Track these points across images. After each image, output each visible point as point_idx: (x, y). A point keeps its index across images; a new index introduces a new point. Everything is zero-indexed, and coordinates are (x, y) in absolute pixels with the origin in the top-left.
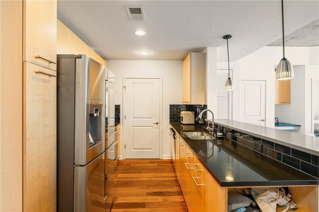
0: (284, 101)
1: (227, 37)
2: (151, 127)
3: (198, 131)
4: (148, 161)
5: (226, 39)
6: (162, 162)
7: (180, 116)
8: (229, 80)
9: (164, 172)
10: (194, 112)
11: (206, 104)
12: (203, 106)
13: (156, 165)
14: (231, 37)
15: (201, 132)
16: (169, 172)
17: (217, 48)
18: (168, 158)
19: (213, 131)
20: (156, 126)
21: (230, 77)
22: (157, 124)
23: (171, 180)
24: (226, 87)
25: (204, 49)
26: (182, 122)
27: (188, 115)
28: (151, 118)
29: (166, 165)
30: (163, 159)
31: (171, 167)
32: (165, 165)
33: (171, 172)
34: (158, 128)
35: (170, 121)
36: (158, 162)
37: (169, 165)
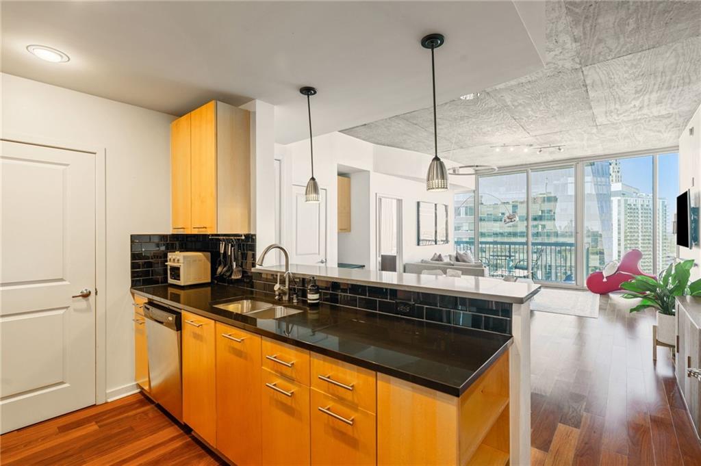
0: (343, 228)
1: (308, 91)
2: (61, 312)
3: (242, 299)
4: (54, 427)
5: (305, 94)
6: (113, 410)
7: (167, 265)
8: (312, 181)
9: (138, 438)
10: (209, 254)
11: (252, 233)
12: (243, 238)
13: (93, 427)
14: (315, 93)
15: (250, 301)
16: (153, 432)
17: (275, 107)
18: (127, 392)
19: (287, 291)
20: (82, 303)
21: (314, 177)
22: (86, 296)
23: (174, 450)
24: (308, 196)
25: (246, 102)
26: (170, 281)
27: (195, 261)
28: (62, 280)
29: (131, 413)
30: (109, 400)
31: (151, 415)
32: (127, 417)
33: (159, 429)
34: (88, 309)
35: (132, 281)
36: (96, 418)
37: (143, 412)
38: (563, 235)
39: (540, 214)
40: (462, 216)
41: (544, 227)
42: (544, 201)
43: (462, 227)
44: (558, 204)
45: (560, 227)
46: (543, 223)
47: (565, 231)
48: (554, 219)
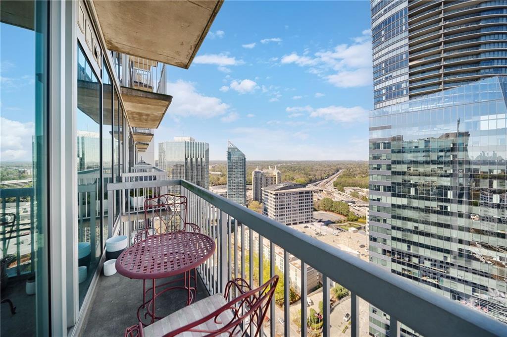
38: (476, 163)
39: (452, 146)
40: (381, 149)
41: (455, 156)
42: (456, 136)
43: (381, 157)
44: (470, 138)
45: (472, 157)
46: (454, 153)
47: (478, 159)
48: (467, 150)
